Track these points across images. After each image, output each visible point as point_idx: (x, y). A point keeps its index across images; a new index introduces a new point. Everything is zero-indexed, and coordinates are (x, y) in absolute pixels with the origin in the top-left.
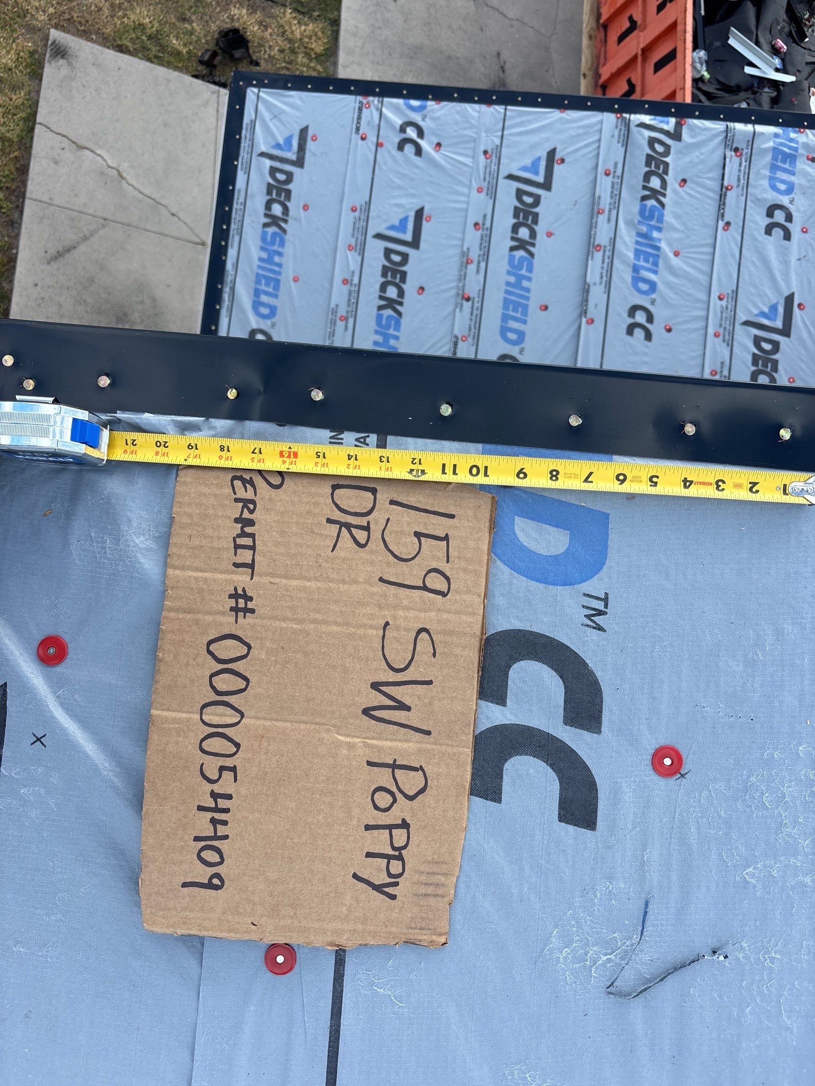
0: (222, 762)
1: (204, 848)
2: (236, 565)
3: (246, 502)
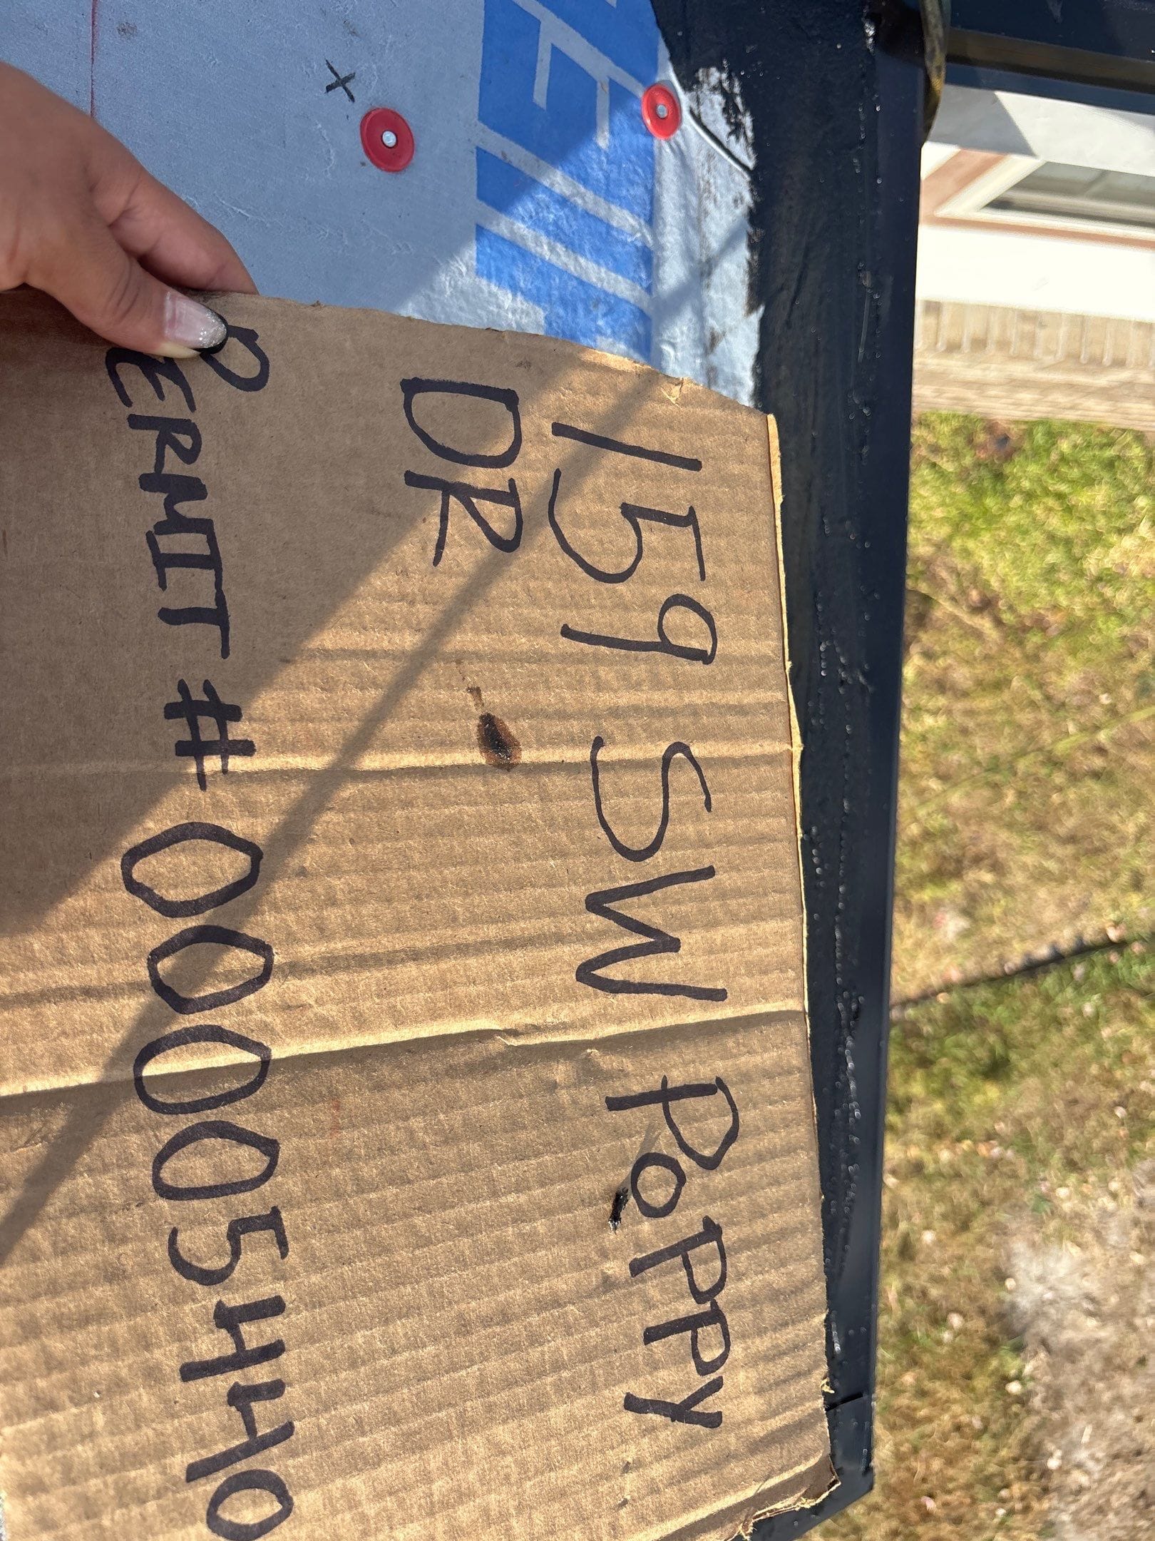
0: (234, 1207)
2: (171, 616)
3: (167, 430)
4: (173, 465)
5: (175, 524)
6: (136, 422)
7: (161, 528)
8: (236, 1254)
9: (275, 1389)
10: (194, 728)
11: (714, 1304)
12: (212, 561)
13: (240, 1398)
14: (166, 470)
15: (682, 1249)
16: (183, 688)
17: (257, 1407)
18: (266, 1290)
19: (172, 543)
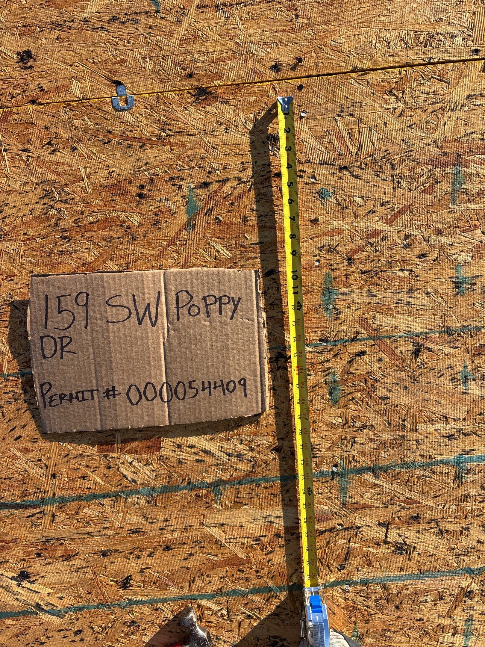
0: (187, 389)
1: (228, 391)
5: (77, 397)
6: (61, 403)
7: (78, 399)
9: (215, 383)
12: (83, 392)
14: (68, 399)
15: (206, 305)
16: (104, 397)
17: (217, 385)
18: (200, 383)
19: (80, 398)
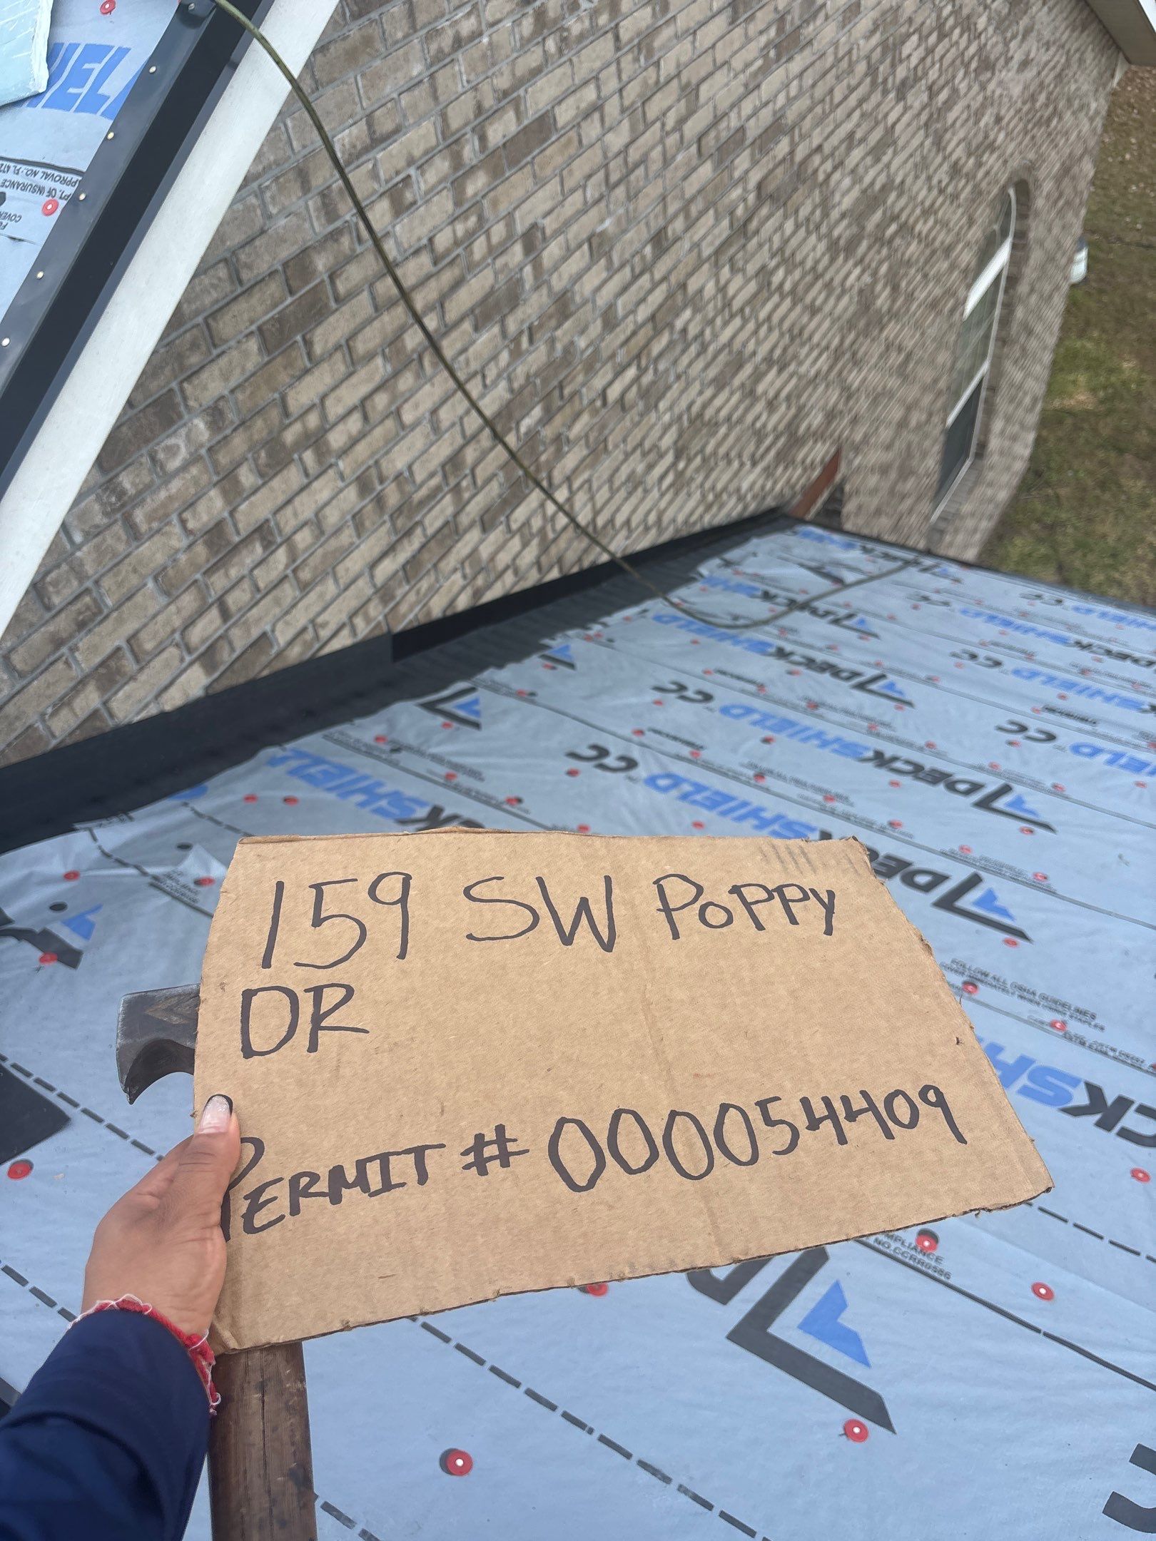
0: (758, 1124)
1: (897, 1122)
2: (423, 1177)
3: (297, 1194)
4: (322, 1186)
5: (362, 1181)
6: (295, 1210)
7: (366, 1188)
8: (782, 1122)
9: (845, 1100)
10: (492, 1158)
11: (774, 890)
12: (384, 1159)
13: (852, 1116)
14: (326, 1190)
15: (748, 905)
16: (467, 1167)
17: (855, 1107)
18: (798, 1106)
19: (375, 1181)
